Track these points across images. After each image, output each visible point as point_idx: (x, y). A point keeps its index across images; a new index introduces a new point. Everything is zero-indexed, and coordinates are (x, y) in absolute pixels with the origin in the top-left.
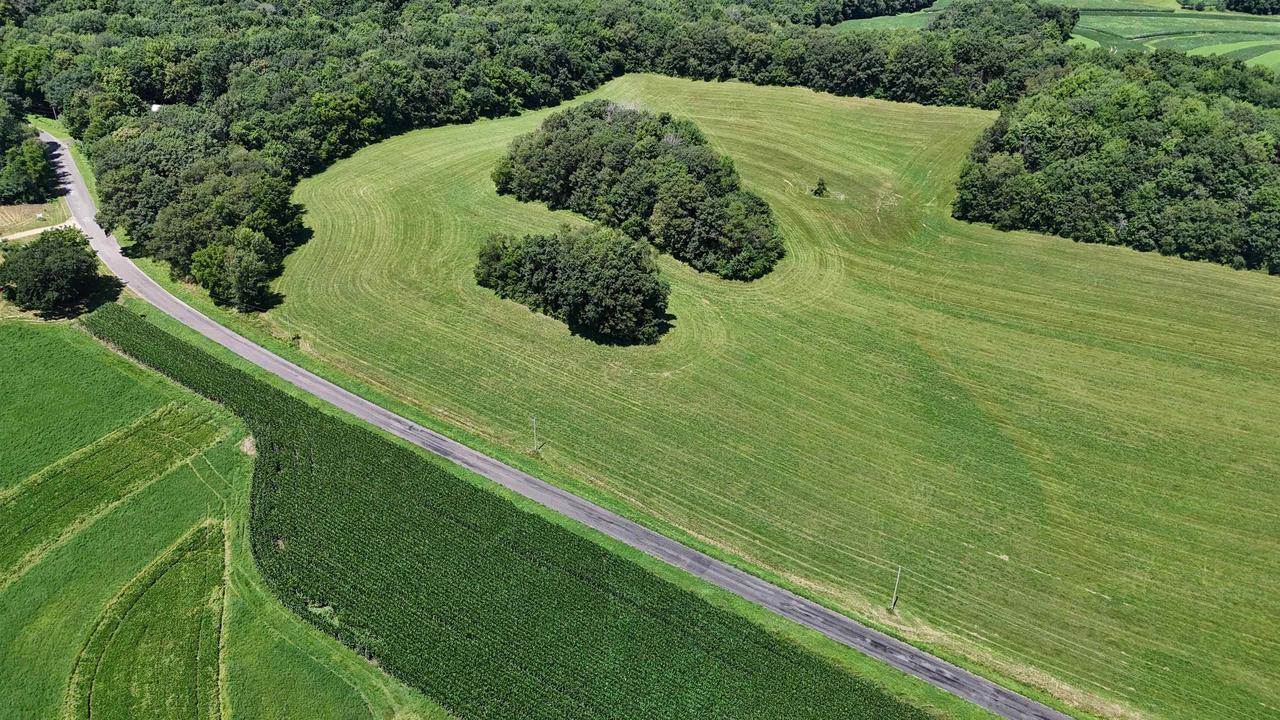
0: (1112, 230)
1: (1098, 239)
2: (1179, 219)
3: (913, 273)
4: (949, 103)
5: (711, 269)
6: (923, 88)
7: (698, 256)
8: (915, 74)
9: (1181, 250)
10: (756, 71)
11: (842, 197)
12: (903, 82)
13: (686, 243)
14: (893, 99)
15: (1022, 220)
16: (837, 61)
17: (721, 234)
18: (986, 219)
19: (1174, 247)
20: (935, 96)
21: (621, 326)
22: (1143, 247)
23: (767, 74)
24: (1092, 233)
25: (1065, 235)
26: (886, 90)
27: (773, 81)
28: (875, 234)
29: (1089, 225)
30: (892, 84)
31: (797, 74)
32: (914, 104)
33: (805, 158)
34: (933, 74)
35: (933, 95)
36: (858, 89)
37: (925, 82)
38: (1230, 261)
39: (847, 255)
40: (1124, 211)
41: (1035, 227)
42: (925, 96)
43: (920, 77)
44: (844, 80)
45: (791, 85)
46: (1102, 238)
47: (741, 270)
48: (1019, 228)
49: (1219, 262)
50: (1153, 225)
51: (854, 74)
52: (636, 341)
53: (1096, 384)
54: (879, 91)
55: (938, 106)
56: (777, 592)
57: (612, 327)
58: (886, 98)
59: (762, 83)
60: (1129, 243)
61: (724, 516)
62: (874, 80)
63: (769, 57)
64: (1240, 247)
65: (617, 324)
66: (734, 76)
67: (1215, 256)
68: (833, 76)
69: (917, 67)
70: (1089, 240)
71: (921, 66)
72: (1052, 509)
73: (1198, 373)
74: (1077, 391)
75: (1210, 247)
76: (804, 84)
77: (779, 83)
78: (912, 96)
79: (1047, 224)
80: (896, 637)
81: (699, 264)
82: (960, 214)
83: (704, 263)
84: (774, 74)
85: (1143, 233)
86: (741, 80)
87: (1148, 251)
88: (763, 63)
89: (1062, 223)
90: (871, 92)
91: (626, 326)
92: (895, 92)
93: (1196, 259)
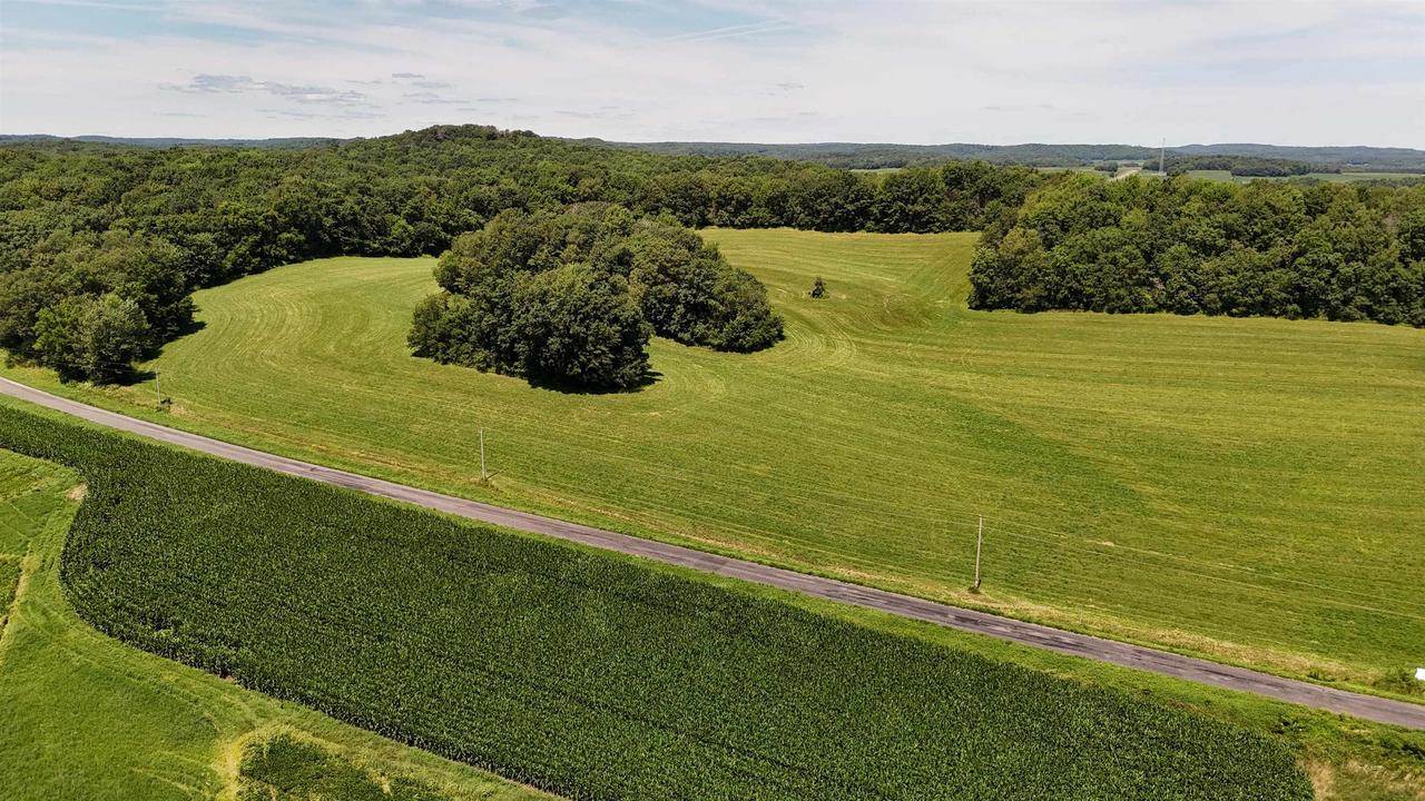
0: (1149, 297)
1: (1135, 308)
2: (1218, 274)
3: (935, 348)
4: (946, 229)
5: (701, 341)
6: (918, 215)
7: (685, 327)
8: (907, 202)
9: (1228, 307)
10: (735, 214)
11: (844, 297)
12: (895, 211)
13: (669, 315)
14: (885, 231)
15: (1047, 298)
16: (821, 196)
17: (711, 296)
18: (1006, 304)
19: (1219, 305)
20: (931, 223)
21: (595, 363)
22: (1184, 310)
23: (748, 216)
24: (1128, 300)
25: (1097, 309)
26: (877, 221)
27: (754, 224)
28: (883, 321)
29: (1122, 292)
30: (884, 214)
31: (781, 215)
32: (909, 234)
33: (797, 272)
34: (927, 201)
35: (928, 222)
36: (847, 223)
37: (919, 208)
38: (1284, 313)
39: (856, 339)
40: (1157, 274)
41: (1064, 305)
42: (920, 224)
43: (913, 204)
44: (832, 213)
45: (775, 226)
46: (1138, 306)
47: (738, 338)
48: (1044, 309)
49: (1272, 314)
50: (1194, 284)
51: (842, 207)
52: (614, 388)
53: (1170, 412)
54: (869, 224)
55: (936, 233)
56: (820, 582)
57: (583, 365)
58: (878, 231)
59: (743, 226)
60: (1169, 309)
61: (738, 522)
62: (864, 212)
63: (748, 197)
64: (1291, 293)
65: (589, 360)
66: (712, 224)
67: (1265, 308)
68: (818, 212)
69: (910, 194)
70: (1125, 311)
71: (913, 192)
72: (1155, 505)
73: (1282, 396)
74: (1150, 418)
75: (1260, 298)
76: (788, 224)
77: (763, 226)
78: (907, 225)
79: (1074, 299)
80: (988, 611)
81: (686, 336)
82: (978, 303)
83: (693, 334)
84: (755, 215)
85: (1183, 294)
86: (720, 226)
87: (1191, 314)
88: (743, 205)
89: (1092, 295)
90: (862, 227)
91: (601, 364)
92: (888, 223)
93: (1245, 314)
